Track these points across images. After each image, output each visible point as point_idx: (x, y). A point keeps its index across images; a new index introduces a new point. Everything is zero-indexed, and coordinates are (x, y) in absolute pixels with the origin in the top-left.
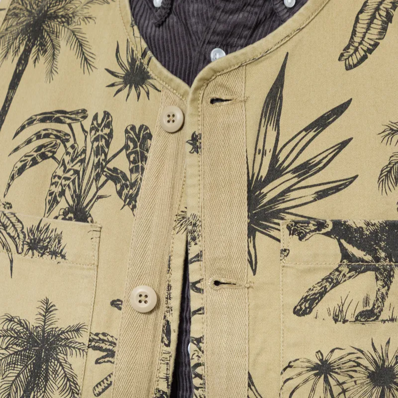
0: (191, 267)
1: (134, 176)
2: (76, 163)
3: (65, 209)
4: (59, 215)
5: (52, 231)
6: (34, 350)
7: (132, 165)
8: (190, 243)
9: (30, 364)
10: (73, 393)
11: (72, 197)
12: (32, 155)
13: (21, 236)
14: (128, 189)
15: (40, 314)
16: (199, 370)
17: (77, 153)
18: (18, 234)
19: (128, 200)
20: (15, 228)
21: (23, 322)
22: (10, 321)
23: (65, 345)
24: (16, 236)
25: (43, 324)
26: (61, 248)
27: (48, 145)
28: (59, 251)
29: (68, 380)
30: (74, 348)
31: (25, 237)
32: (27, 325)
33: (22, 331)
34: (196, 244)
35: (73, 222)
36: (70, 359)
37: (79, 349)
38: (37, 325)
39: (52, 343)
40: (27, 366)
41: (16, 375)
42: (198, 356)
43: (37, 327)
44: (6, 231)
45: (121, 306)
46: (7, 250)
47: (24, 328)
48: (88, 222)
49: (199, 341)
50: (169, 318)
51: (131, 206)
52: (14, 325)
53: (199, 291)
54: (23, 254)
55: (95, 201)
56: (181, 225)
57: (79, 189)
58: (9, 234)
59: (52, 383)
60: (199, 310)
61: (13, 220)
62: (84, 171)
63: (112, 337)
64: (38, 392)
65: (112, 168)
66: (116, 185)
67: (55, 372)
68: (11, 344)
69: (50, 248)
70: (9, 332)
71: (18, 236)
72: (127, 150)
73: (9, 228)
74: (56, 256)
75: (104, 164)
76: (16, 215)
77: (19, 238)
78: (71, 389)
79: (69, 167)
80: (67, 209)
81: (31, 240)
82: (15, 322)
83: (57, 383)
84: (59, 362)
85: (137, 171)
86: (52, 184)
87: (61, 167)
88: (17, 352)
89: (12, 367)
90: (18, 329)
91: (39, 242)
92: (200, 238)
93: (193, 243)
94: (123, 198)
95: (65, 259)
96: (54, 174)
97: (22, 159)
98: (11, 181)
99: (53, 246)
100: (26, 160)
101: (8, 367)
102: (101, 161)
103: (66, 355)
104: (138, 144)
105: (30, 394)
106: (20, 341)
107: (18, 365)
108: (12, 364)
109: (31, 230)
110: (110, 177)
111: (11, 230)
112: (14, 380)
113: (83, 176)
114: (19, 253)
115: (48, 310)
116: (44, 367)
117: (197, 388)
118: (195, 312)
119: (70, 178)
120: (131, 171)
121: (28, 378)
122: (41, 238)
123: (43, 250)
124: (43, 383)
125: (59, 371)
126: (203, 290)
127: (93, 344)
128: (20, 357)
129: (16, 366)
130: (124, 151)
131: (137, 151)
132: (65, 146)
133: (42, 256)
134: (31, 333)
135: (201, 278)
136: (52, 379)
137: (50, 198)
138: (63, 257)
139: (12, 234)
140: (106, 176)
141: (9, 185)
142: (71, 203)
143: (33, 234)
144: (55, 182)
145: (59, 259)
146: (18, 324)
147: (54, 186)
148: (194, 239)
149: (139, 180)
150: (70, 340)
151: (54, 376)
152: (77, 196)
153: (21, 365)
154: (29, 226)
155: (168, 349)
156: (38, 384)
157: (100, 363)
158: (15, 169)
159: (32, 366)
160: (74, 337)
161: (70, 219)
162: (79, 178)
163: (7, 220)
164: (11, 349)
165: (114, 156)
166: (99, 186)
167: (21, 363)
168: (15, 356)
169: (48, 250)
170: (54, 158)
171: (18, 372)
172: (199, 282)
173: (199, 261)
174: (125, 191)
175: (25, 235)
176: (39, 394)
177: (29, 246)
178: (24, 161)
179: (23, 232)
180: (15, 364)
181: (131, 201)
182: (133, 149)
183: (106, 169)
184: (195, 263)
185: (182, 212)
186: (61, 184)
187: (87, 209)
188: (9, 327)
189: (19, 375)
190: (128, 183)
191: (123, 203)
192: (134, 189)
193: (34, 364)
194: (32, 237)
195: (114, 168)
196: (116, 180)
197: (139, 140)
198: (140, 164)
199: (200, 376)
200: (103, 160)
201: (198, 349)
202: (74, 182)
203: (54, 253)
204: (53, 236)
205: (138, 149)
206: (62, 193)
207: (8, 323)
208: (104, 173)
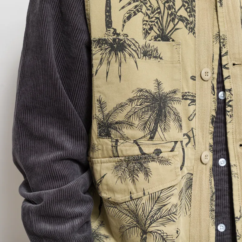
0: (223, 58)
1: (191, 18)
2: (156, 14)
3: (155, 36)
4: (152, 39)
5: (152, 47)
6: (157, 103)
7: (189, 14)
8: (222, 48)
9: (156, 110)
10: (179, 121)
11: (158, 30)
12: (133, 10)
13: (139, 50)
14: (190, 25)
15: (156, 86)
16: (230, 103)
17: (154, 9)
18: (137, 49)
19: (191, 30)
20: (135, 46)
21: (148, 91)
22: (141, 91)
23: (170, 100)
24: (136, 50)
25: (158, 91)
26: (159, 54)
27: (139, 5)
28: (158, 56)
29: (176, 115)
30: (175, 100)
31: (141, 50)
32: (151, 92)
33: (149, 95)
34: (225, 48)
35: (161, 42)
36: (174, 106)
37: (178, 101)
38: (156, 92)
39: (164, 100)
40: (154, 112)
41: (149, 116)
42: (230, 97)
43: (156, 93)
44: (131, 48)
45: (195, 79)
46: (133, 57)
47: (150, 94)
48: (170, 41)
49: (230, 90)
50: (213, 83)
51: (192, 33)
52: (143, 93)
53: (227, 68)
54: (141, 58)
55: (174, 31)
56: (217, 40)
57: (161, 26)
58: (132, 49)
59: (168, 117)
60: (228, 77)
61: (134, 42)
62: (162, 17)
63: (192, 93)
64: (161, 123)
65: (179, 15)
66: (183, 23)
67: (169, 112)
68: (144, 102)
69: (153, 55)
70: (141, 97)
71: (138, 50)
72: (184, 7)
73: (132, 46)
74: (157, 59)
75: (175, 13)
76: (135, 39)
77: (138, 51)
78: (178, 119)
79: (151, 16)
80: (156, 36)
81: (143, 51)
82: (144, 91)
83: (171, 118)
84: (170, 108)
85: (192, 16)
86: (144, 25)
87: (146, 16)
88: (148, 106)
89: (146, 113)
90: (146, 94)
91: (147, 52)
92: (227, 45)
93: (223, 47)
94: (188, 29)
95: (162, 59)
96: (143, 20)
97: (128, 12)
98: (124, 23)
99: (155, 54)
100: (130, 13)
101: (143, 113)
102: (173, 12)
103: (172, 104)
104: (190, 4)
105: (158, 125)
106: (148, 100)
107: (149, 112)
108: (146, 112)
109: (143, 47)
110: (180, 20)
111: (133, 47)
112: (148, 119)
113: (162, 20)
114: (139, 58)
115: (159, 84)
116: (164, 111)
117: (229, 112)
118: (226, 78)
119: (155, 21)
120: (189, 16)
121: (155, 117)
122: (148, 50)
123: (150, 56)
124: (164, 118)
125: (171, 112)
126: (229, 68)
127: (185, 97)
128: (150, 108)
129: (148, 112)
130: (183, 7)
131: (190, 7)
132: (146, 6)
133: (150, 59)
134: (153, 96)
135: (228, 62)
136: (169, 116)
137: (144, 31)
138: (161, 58)
139: (134, 49)
140: (178, 19)
141: (124, 26)
142: (158, 33)
143: (144, 48)
144: (145, 24)
145: (159, 60)
146: (146, 92)
147: (145, 25)
148: (224, 45)
149: (193, 20)
150: (172, 97)
151: (169, 114)
152: (161, 29)
153: (151, 112)
154: (142, 45)
155: (214, 96)
156: (161, 120)
157: (190, 105)
158: (125, 17)
159: (157, 111)
160: (173, 95)
161: (159, 40)
162: (160, 21)
163: (130, 42)
164: (144, 105)
165: (179, 10)
166: (175, 24)
167: (150, 110)
168: (147, 108)
169: (152, 56)
170: (142, 12)
171: (150, 115)
172: (227, 65)
173: (226, 55)
174: (188, 26)
175: (141, 49)
176: (162, 124)
177: (143, 54)
178: (129, 13)
179: (140, 48)
180: (147, 111)
181: (192, 30)
182: (188, 6)
183: (177, 16)
184: (225, 56)
185: (216, 34)
186: (149, 24)
187: (169, 35)
188: (141, 94)
189: (150, 117)
190: (189, 22)
191: (189, 32)
192: (192, 24)
193: (158, 110)
194: (144, 50)
195: (180, 15)
196: (183, 21)
197: (190, 2)
198: (192, 13)
199: (230, 106)
200: (174, 12)
201: (230, 94)
202: (157, 23)
203: (156, 57)
204: (153, 49)
205: (190, 6)
206: (151, 29)
207: (140, 92)
208: (177, 18)
